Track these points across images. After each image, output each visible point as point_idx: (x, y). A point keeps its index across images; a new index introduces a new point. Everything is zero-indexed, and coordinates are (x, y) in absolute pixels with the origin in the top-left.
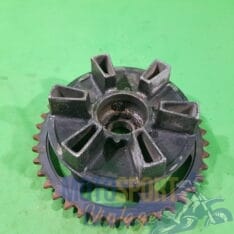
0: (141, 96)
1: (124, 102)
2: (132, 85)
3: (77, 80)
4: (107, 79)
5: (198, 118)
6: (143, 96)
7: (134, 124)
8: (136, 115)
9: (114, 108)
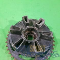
0: (36, 28)
1: (31, 29)
2: (34, 24)
3: (18, 23)
4: (26, 24)
5: (52, 37)
6: (37, 28)
7: (34, 35)
8: (35, 33)
9: (28, 31)
